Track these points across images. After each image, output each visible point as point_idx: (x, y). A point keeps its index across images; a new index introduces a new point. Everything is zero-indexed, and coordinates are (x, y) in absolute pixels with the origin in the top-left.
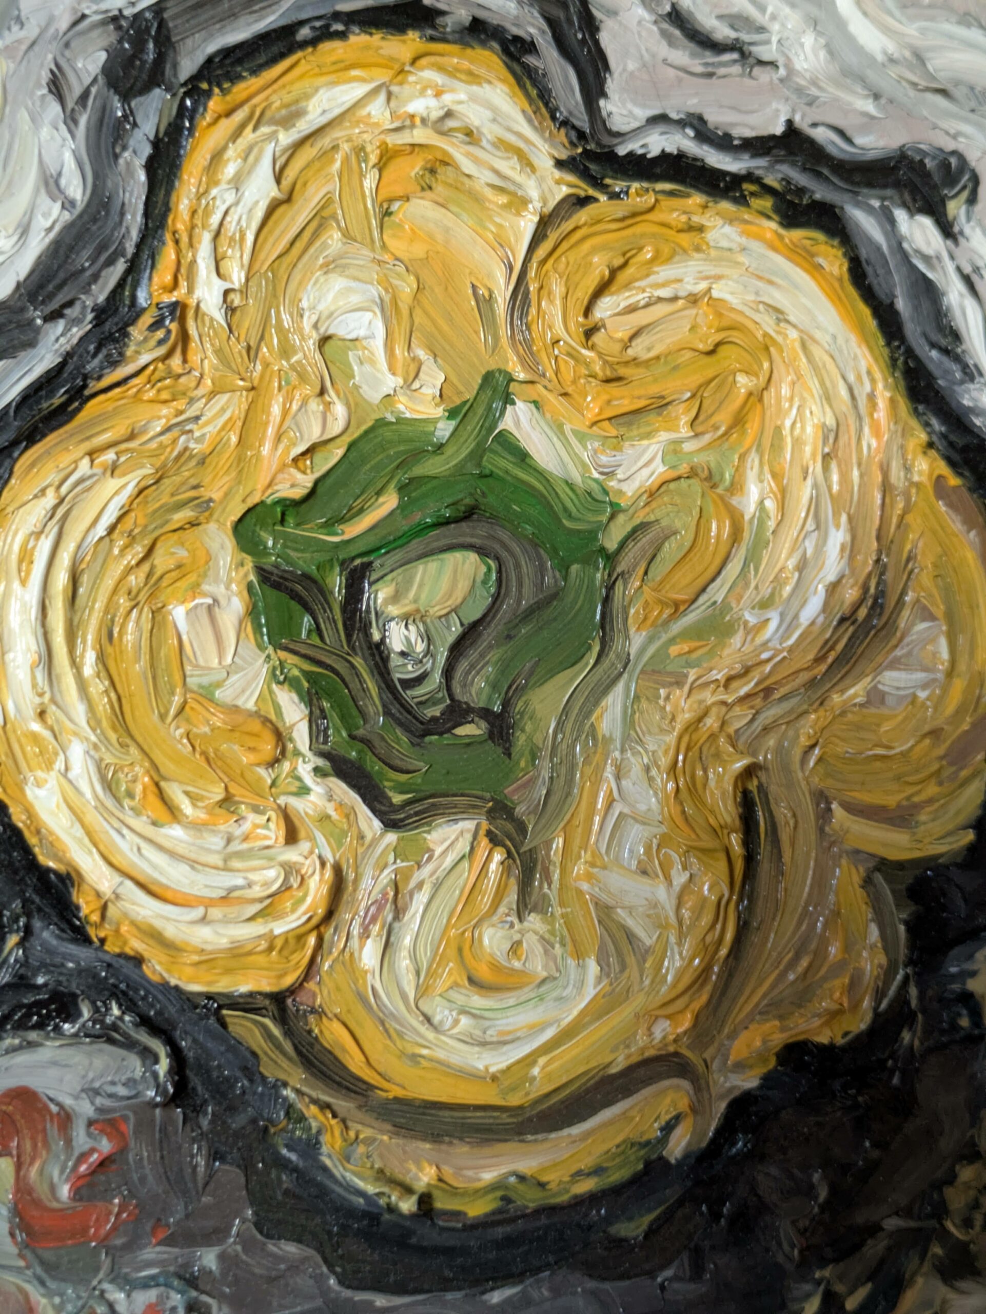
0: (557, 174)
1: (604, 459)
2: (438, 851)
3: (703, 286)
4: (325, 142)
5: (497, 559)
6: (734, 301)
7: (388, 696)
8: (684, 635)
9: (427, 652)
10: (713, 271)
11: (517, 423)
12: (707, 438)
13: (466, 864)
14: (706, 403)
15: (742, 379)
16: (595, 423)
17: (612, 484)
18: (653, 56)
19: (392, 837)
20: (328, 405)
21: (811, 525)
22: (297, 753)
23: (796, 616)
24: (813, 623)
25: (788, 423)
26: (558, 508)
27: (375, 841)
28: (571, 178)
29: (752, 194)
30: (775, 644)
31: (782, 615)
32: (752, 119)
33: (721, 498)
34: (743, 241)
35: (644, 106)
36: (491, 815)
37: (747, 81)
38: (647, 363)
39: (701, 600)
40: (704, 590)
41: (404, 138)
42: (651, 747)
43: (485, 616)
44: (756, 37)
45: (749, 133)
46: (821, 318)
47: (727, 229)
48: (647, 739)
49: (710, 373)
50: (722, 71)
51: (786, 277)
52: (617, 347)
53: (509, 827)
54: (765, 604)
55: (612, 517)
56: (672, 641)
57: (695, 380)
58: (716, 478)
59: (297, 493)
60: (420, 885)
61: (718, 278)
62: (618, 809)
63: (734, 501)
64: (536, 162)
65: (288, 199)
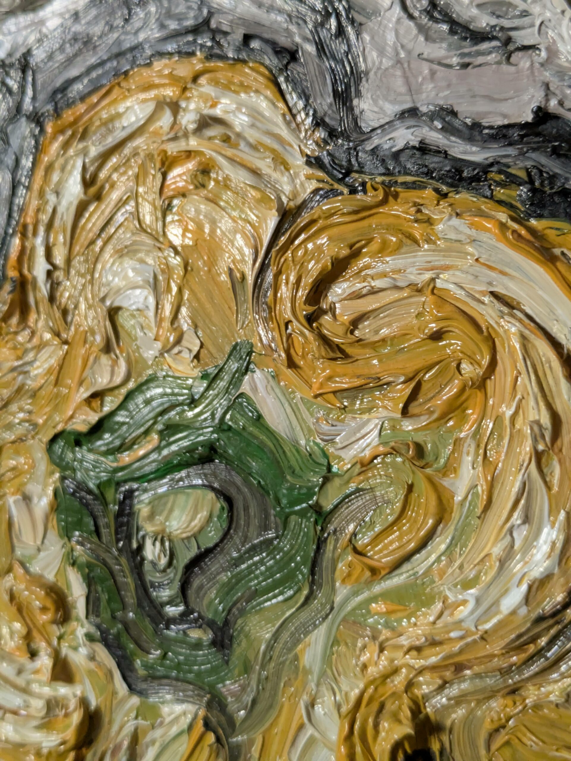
0: (308, 171)
1: (325, 427)
2: (168, 720)
3: (428, 276)
4: (127, 150)
6: (460, 294)
7: (141, 591)
8: (384, 596)
9: (170, 564)
10: (439, 260)
11: (255, 389)
12: (424, 421)
13: (185, 737)
17: (331, 450)
20: (115, 362)
21: (517, 518)
22: (78, 619)
23: (496, 603)
24: (514, 613)
25: (509, 413)
26: (284, 465)
27: (123, 701)
28: (321, 174)
32: (506, 108)
33: (430, 480)
34: (473, 232)
36: (209, 706)
38: (374, 346)
39: (406, 567)
40: (408, 558)
41: (182, 145)
42: (345, 687)
43: (216, 545)
47: (455, 221)
48: (342, 679)
50: (480, 60)
52: (341, 331)
57: (412, 366)
59: (83, 428)
60: (153, 742)
62: (309, 731)
63: (446, 482)
64: (290, 160)
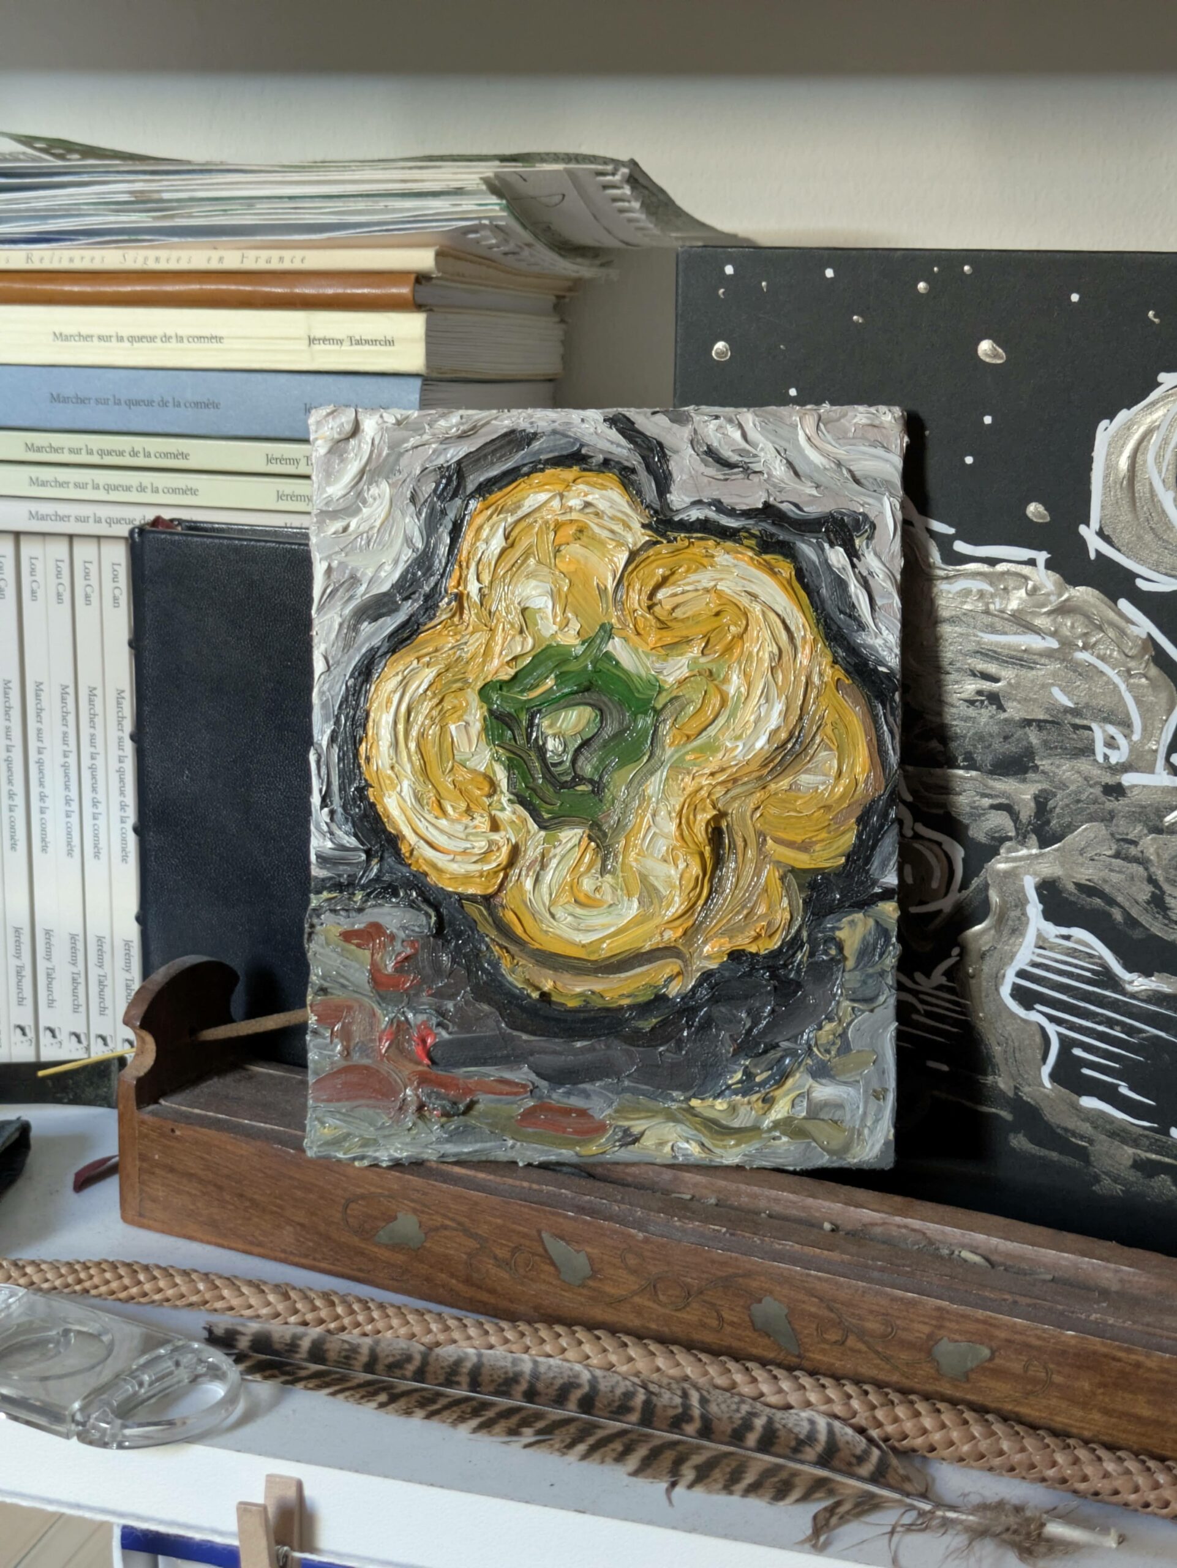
0: (643, 531)
1: (657, 665)
2: (564, 841)
3: (713, 583)
4: (530, 520)
5: (601, 710)
6: (728, 591)
7: (544, 769)
8: (693, 750)
9: (564, 751)
10: (719, 576)
11: (615, 648)
12: (711, 657)
13: (577, 849)
14: (712, 640)
15: (732, 628)
16: (652, 649)
17: (661, 677)
18: (697, 472)
19: (543, 833)
20: (525, 639)
21: (763, 701)
22: (502, 792)
23: (753, 744)
24: (762, 748)
25: (756, 650)
26: (632, 687)
27: (535, 834)
28: (650, 533)
29: (746, 538)
30: (740, 757)
31: (744, 745)
32: (747, 501)
33: (717, 686)
34: (735, 562)
35: (688, 496)
36: (591, 827)
37: (747, 481)
38: (683, 620)
39: (704, 734)
40: (705, 729)
41: (568, 517)
42: (672, 802)
43: (593, 737)
44: (752, 460)
45: (745, 507)
46: (778, 599)
47: (727, 556)
48: (671, 798)
49: (716, 625)
50: (733, 477)
51: (758, 578)
52: (665, 613)
53: (600, 834)
54: (738, 738)
55: (659, 693)
56: (687, 753)
57: (706, 628)
58: (715, 676)
59: (506, 678)
60: (555, 856)
61: (722, 579)
62: (653, 830)
63: (724, 687)
64: (632, 525)
65: (512, 545)
